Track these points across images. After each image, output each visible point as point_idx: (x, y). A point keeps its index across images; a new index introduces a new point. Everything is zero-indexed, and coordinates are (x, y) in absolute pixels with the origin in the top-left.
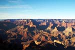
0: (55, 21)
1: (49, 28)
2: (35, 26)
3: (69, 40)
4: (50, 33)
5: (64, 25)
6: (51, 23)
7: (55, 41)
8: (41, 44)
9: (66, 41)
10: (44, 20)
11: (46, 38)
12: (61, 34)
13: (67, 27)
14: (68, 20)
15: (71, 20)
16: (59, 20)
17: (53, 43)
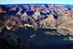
0: (24, 6)
1: (19, 13)
2: (5, 12)
3: (38, 23)
4: (20, 18)
5: (33, 9)
6: (20, 8)
7: (25, 25)
8: (12, 29)
9: (35, 24)
10: (14, 6)
11: (17, 22)
12: (31, 18)
13: (35, 11)
14: (36, 4)
15: (39, 4)
16: (28, 5)
17: (24, 27)
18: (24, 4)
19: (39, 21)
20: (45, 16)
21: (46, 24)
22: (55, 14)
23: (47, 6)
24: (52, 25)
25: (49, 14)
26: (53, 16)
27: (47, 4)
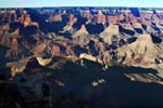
0: (81, 11)
1: (68, 28)
2: (36, 24)
3: (113, 53)
4: (71, 39)
5: (101, 20)
6: (72, 16)
7: (82, 56)
8: (51, 64)
9: (106, 54)
10: (57, 10)
11: (63, 49)
12: (96, 40)
13: (108, 24)
14: (110, 8)
15: (117, 8)
16: (91, 8)
17: (79, 61)
18: (82, 8)
19: (116, 48)
20: (130, 37)
21: (133, 55)
22: (155, 32)
23: (135, 12)
24: (146, 59)
25: (140, 31)
26: (149, 36)
27: (136, 9)
